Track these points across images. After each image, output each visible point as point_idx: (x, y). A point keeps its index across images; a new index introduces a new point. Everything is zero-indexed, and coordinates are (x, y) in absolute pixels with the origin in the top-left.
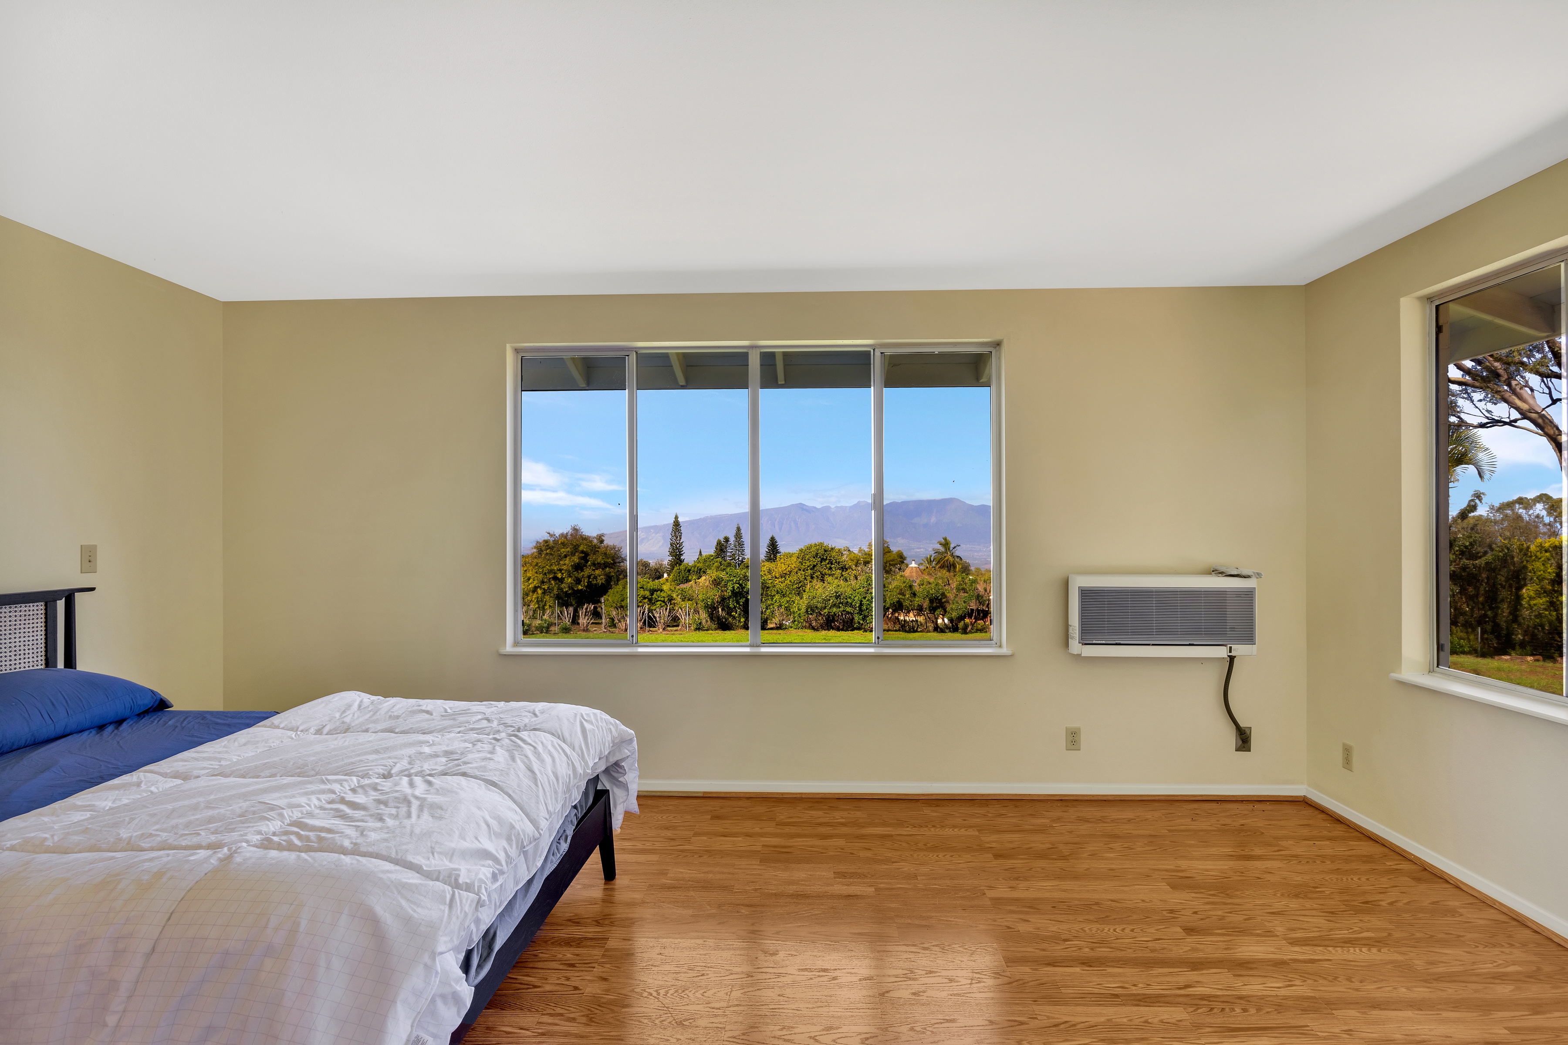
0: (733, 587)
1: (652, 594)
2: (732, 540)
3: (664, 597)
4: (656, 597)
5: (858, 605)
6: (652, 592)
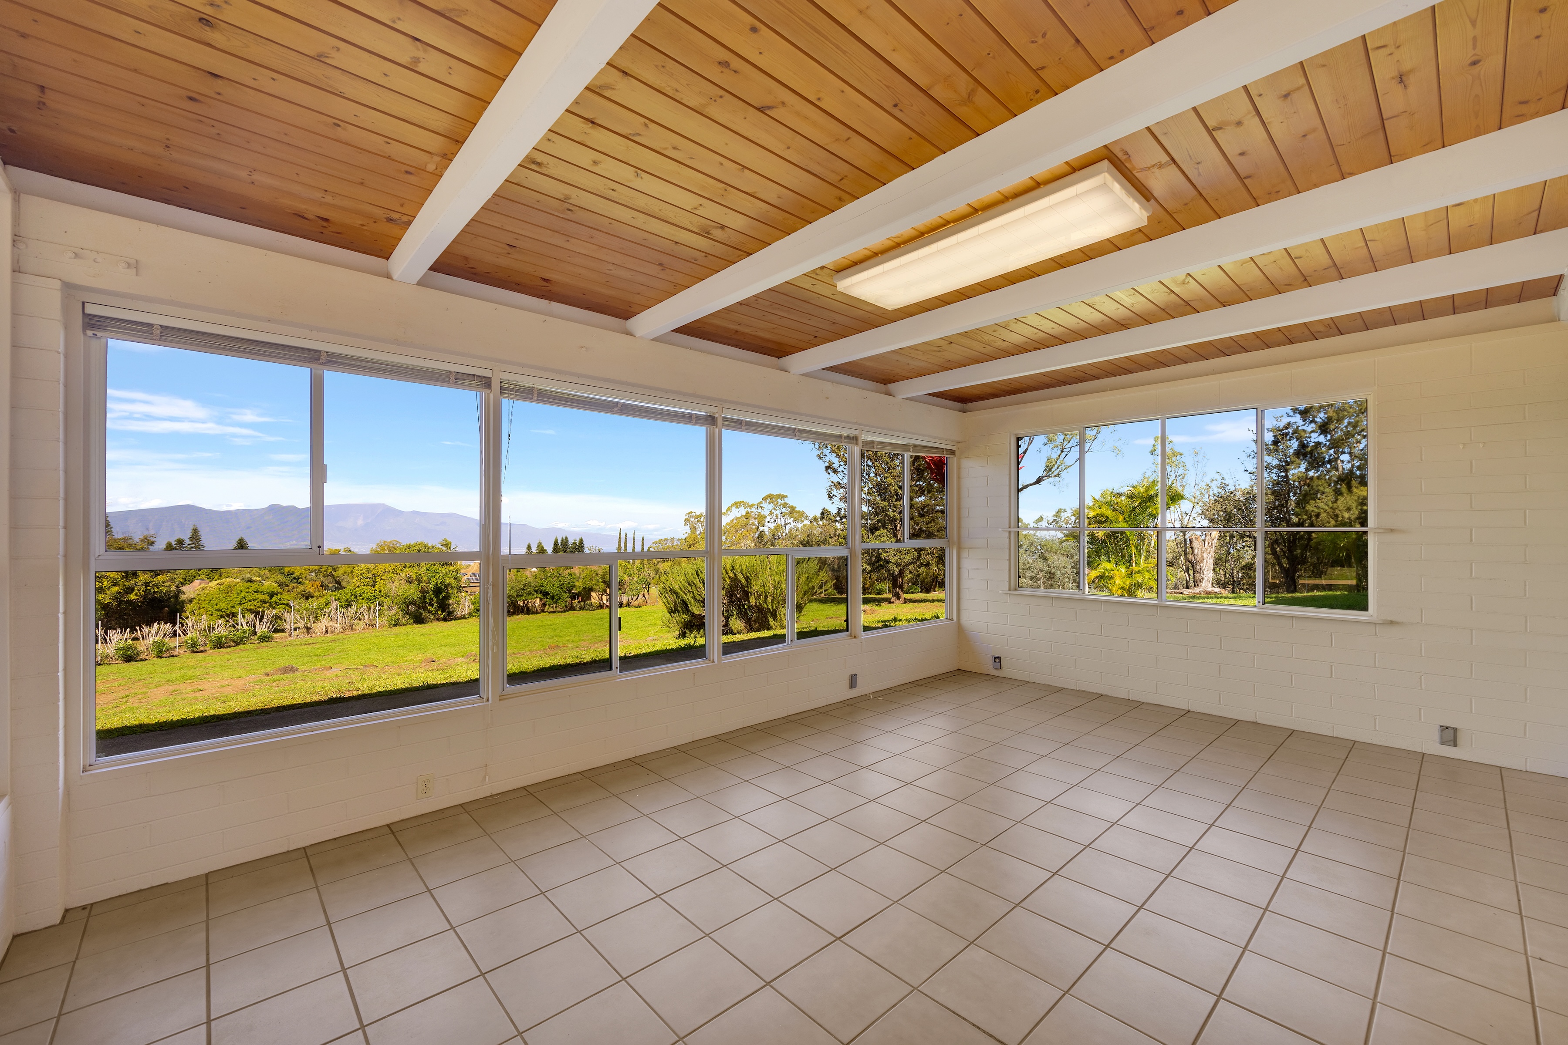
0: (437, 583)
4: (277, 601)
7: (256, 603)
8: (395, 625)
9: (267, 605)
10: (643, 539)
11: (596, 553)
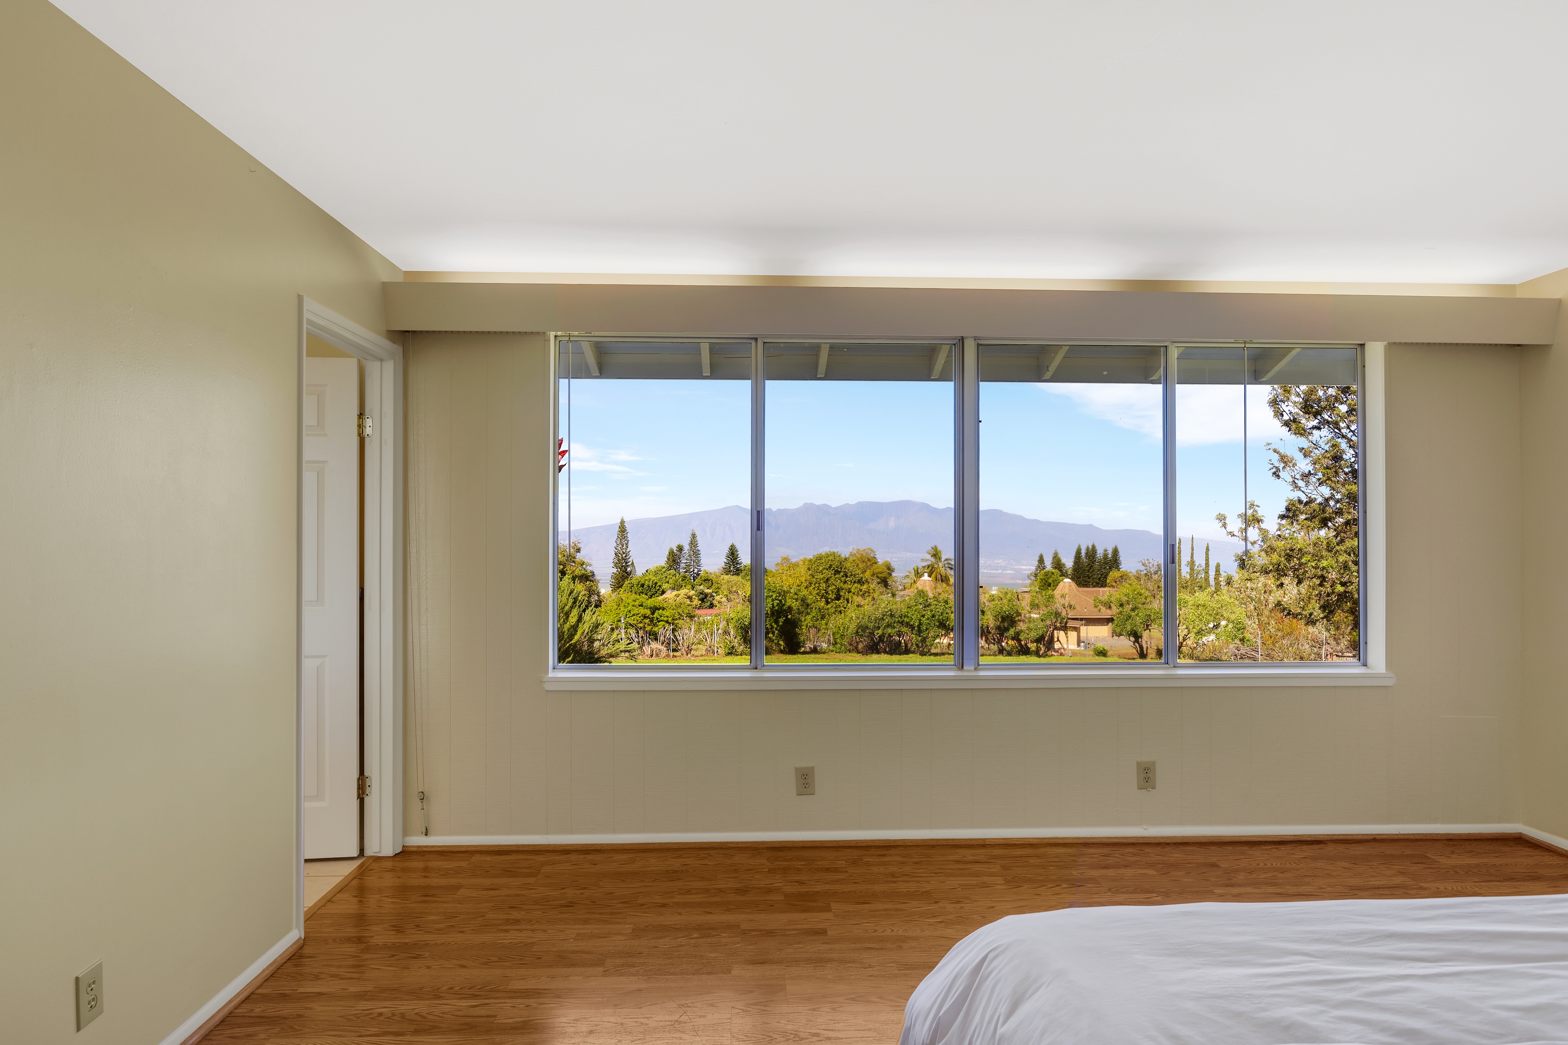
1: (653, 614)
2: (686, 548)
3: (667, 617)
4: (659, 617)
5: (917, 624)
6: (654, 610)
7: (638, 618)
8: (730, 654)
9: (647, 621)
10: (1208, 549)
11: (1138, 571)
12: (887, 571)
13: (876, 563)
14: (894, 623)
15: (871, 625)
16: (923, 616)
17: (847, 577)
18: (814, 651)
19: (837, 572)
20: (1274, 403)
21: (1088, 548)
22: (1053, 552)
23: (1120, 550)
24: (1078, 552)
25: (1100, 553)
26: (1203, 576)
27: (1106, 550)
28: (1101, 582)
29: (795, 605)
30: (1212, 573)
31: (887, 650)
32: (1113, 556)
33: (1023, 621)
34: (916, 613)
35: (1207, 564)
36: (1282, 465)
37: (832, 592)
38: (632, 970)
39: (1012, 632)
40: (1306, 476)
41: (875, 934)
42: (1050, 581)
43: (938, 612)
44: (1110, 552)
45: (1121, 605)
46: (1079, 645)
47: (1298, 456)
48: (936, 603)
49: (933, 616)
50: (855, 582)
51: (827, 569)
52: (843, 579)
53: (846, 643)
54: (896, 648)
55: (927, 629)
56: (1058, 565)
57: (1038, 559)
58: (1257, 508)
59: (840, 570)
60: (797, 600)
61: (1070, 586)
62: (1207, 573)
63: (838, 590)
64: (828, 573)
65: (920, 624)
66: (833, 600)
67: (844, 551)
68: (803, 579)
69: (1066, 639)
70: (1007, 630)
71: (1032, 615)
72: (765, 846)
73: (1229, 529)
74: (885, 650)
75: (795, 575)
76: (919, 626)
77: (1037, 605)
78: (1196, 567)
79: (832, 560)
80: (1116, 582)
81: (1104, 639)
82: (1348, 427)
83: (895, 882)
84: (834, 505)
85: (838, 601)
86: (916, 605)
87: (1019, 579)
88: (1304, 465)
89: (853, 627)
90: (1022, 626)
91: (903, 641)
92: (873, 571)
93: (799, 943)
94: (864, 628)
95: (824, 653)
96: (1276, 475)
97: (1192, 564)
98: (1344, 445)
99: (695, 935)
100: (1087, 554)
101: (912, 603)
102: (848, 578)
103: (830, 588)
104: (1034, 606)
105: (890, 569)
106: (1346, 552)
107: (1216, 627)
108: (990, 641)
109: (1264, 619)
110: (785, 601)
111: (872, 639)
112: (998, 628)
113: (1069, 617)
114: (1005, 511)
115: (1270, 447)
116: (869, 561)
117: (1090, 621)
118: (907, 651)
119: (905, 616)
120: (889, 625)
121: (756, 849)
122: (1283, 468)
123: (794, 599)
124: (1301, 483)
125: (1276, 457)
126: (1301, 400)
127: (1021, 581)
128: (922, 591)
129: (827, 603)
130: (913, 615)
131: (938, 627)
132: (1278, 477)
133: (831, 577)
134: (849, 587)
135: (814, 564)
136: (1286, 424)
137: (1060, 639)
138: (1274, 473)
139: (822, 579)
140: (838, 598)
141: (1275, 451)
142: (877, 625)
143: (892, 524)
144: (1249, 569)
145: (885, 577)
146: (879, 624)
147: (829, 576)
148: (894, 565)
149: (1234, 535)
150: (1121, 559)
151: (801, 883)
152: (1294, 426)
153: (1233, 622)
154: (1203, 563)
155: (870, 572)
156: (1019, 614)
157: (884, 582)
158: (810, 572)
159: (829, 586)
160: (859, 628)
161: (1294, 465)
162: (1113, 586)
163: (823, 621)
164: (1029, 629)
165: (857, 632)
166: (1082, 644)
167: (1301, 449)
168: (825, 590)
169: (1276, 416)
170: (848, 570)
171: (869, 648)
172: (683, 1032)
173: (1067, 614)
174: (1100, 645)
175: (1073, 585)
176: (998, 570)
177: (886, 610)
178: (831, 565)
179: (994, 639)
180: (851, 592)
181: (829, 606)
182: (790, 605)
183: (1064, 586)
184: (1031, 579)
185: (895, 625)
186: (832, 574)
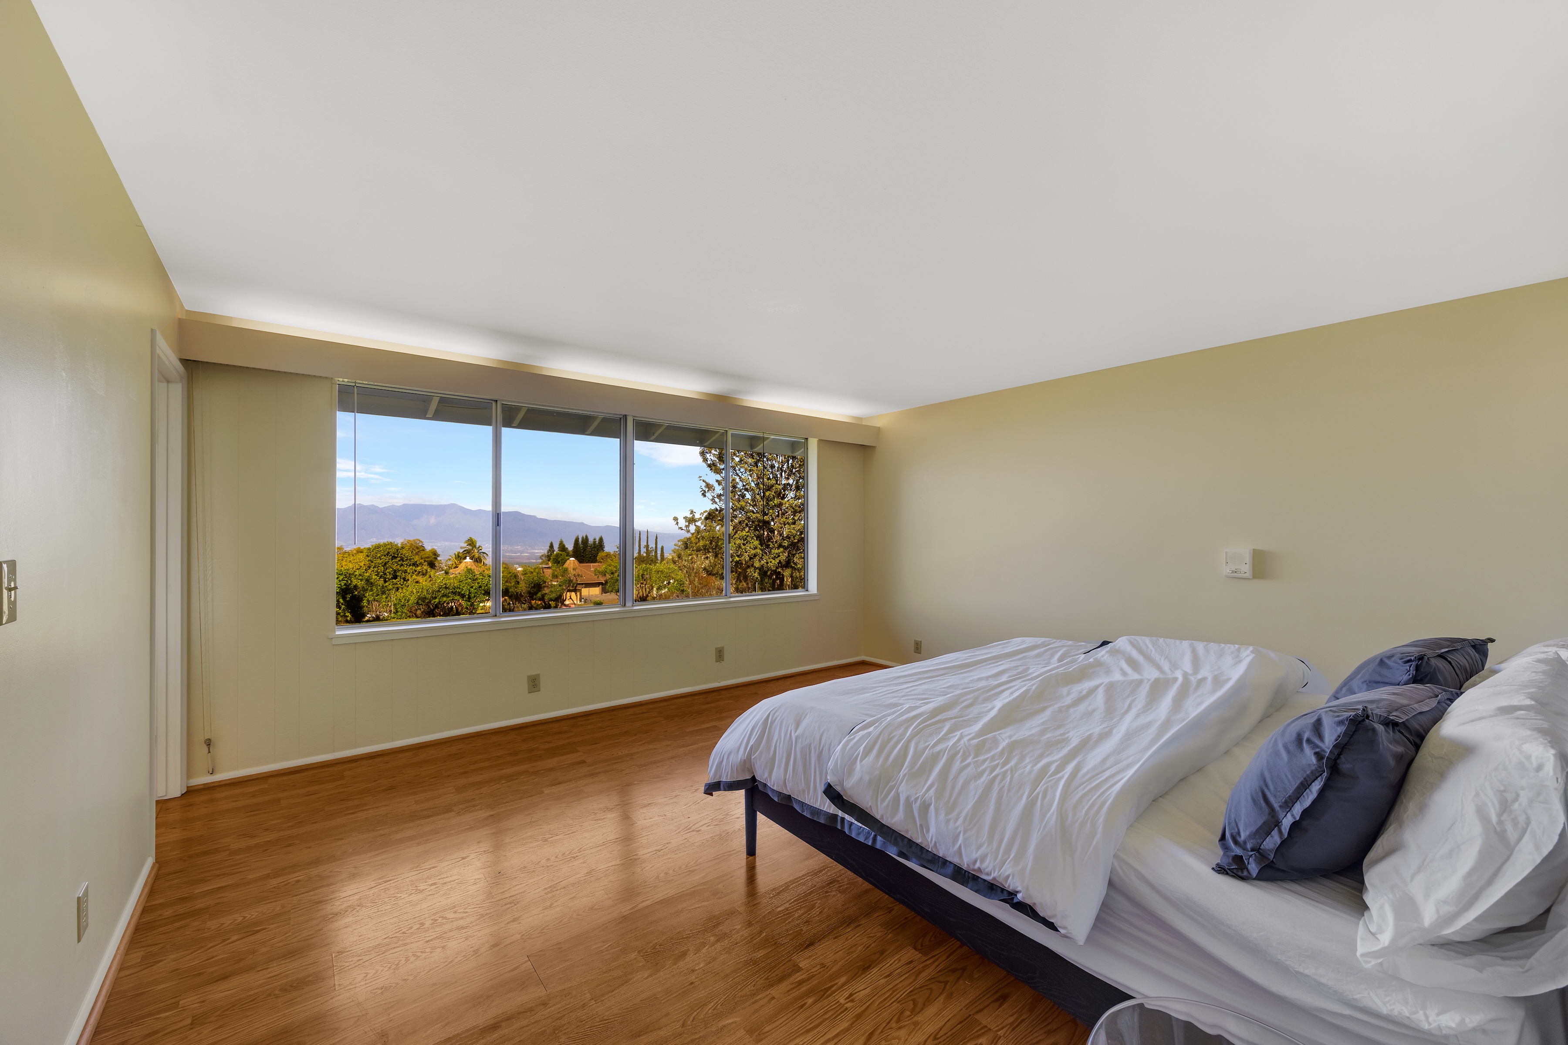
10: (657, 538)
11: (615, 552)
12: (434, 556)
13: (424, 550)
14: (449, 593)
15: (429, 596)
16: (472, 587)
17: (403, 561)
18: (377, 619)
19: (394, 557)
20: (702, 454)
21: (583, 537)
22: (560, 540)
23: (603, 538)
24: (577, 540)
25: (591, 540)
26: (653, 554)
27: (595, 539)
28: (593, 559)
29: (360, 584)
30: (659, 552)
31: (442, 614)
32: (599, 543)
33: (547, 587)
34: (466, 585)
35: (656, 547)
36: (707, 489)
37: (390, 574)
38: (477, 808)
39: (539, 595)
40: (719, 496)
41: (614, 756)
42: (559, 560)
43: (484, 584)
44: (597, 540)
45: (612, 573)
46: (580, 601)
47: (716, 485)
48: (481, 577)
49: (480, 587)
50: (410, 565)
51: (385, 556)
52: (399, 563)
53: (406, 611)
54: (450, 612)
55: (475, 596)
56: (562, 548)
57: (549, 545)
58: (694, 514)
59: (396, 556)
60: (361, 580)
61: (574, 563)
62: (656, 552)
63: (395, 571)
64: (387, 559)
65: (470, 593)
66: (390, 579)
67: (399, 541)
68: (362, 564)
69: (576, 597)
70: (536, 594)
71: (553, 583)
72: (511, 728)
73: (680, 525)
74: (440, 614)
75: (355, 561)
76: (468, 595)
77: (556, 575)
78: (649, 549)
79: (389, 549)
80: (603, 559)
81: (596, 596)
82: (739, 470)
83: (606, 731)
84: (381, 506)
85: (395, 580)
86: (466, 580)
87: (534, 560)
88: (718, 490)
89: (413, 599)
90: (546, 591)
91: (454, 607)
92: (421, 557)
93: (573, 770)
94: (424, 599)
95: (387, 620)
96: (704, 495)
97: (647, 546)
98: (738, 480)
99: (503, 782)
100: (582, 541)
101: (463, 578)
102: (405, 562)
103: (388, 571)
104: (555, 576)
105: (435, 554)
106: (739, 538)
107: (669, 583)
108: (522, 602)
109: (692, 578)
110: (351, 581)
111: (429, 607)
112: (529, 593)
113: (578, 583)
114: (522, 512)
115: (701, 478)
116: (418, 548)
117: (588, 585)
118: (458, 613)
119: (457, 588)
120: (444, 596)
121: (502, 732)
122: (708, 491)
123: (359, 579)
124: (717, 500)
125: (704, 484)
126: (717, 453)
127: (535, 561)
128: (471, 569)
129: (385, 582)
130: (463, 587)
131: (484, 594)
132: (705, 496)
133: (388, 562)
134: (406, 568)
135: (373, 553)
136: (709, 466)
137: (572, 597)
138: (703, 494)
139: (381, 563)
140: (395, 577)
141: (704, 481)
142: (434, 596)
143: (433, 521)
144: (690, 549)
145: (431, 561)
146: (435, 595)
147: (387, 560)
148: (439, 551)
149: (682, 529)
150: (605, 544)
151: (549, 742)
152: (713, 468)
153: (678, 581)
154: (654, 546)
155: (419, 557)
156: (545, 582)
157: (432, 565)
158: (369, 558)
159: (387, 569)
160: (419, 599)
161: (714, 490)
162: (601, 562)
163: (383, 596)
164: (552, 592)
165: (418, 602)
166: (583, 600)
167: (717, 481)
168: (383, 572)
169: (704, 461)
170: (404, 556)
171: (426, 613)
172: (540, 825)
173: (577, 581)
174: (597, 599)
175: (576, 562)
176: (517, 553)
177: (442, 584)
178: (389, 552)
179: (526, 601)
180: (407, 572)
181: (387, 584)
182: (356, 584)
183: (570, 563)
184: (542, 559)
185: (450, 595)
186: (389, 559)
